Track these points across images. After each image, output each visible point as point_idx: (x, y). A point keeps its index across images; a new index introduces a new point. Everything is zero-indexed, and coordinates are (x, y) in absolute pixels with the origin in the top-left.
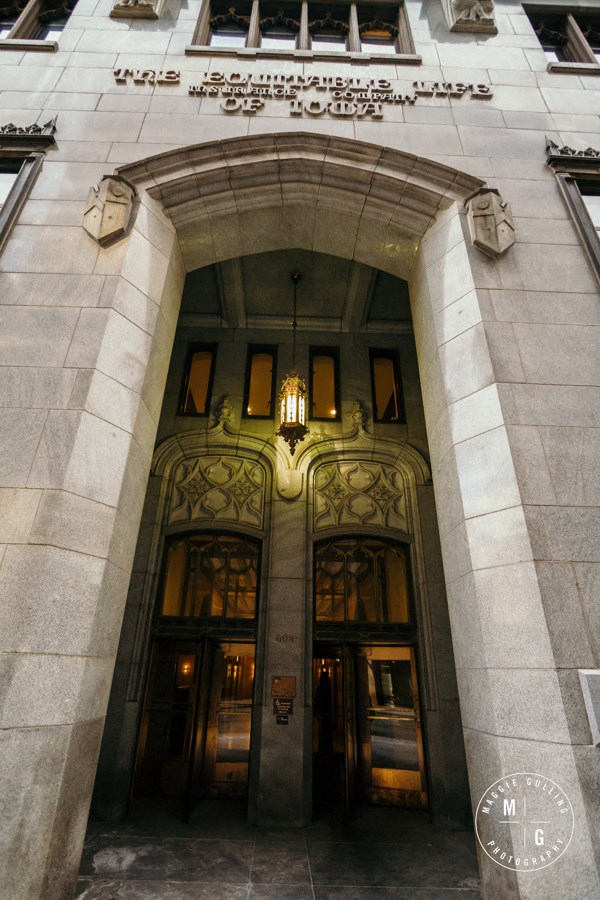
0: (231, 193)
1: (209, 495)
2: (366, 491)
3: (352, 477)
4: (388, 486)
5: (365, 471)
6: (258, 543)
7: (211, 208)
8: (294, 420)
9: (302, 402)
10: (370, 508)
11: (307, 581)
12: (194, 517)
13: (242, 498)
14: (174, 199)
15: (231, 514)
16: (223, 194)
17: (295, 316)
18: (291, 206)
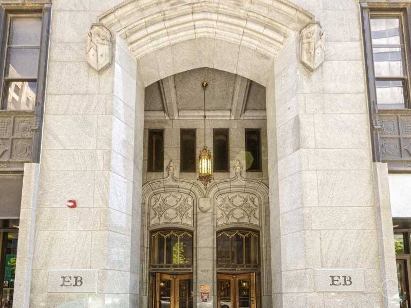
0: (165, 31)
1: (168, 211)
2: (241, 206)
3: (234, 200)
4: (251, 204)
5: (241, 197)
6: (192, 233)
7: (155, 43)
8: (206, 172)
9: (209, 162)
10: (243, 215)
11: (214, 248)
12: (161, 222)
13: (183, 213)
14: (133, 38)
15: (178, 220)
16: (161, 32)
17: (205, 110)
18: (200, 39)
